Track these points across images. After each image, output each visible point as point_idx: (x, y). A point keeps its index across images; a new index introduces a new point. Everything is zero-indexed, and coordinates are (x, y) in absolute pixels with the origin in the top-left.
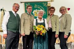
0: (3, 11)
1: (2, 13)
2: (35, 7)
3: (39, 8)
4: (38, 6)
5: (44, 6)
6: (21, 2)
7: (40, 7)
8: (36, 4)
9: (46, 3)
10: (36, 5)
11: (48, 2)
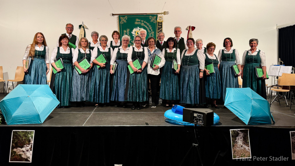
0: (82, 29)
1: (81, 32)
2: (136, 23)
3: (143, 24)
4: (141, 22)
5: (152, 21)
6: (113, 15)
7: (145, 24)
8: (137, 18)
9: (155, 17)
10: (137, 20)
11: (159, 15)
